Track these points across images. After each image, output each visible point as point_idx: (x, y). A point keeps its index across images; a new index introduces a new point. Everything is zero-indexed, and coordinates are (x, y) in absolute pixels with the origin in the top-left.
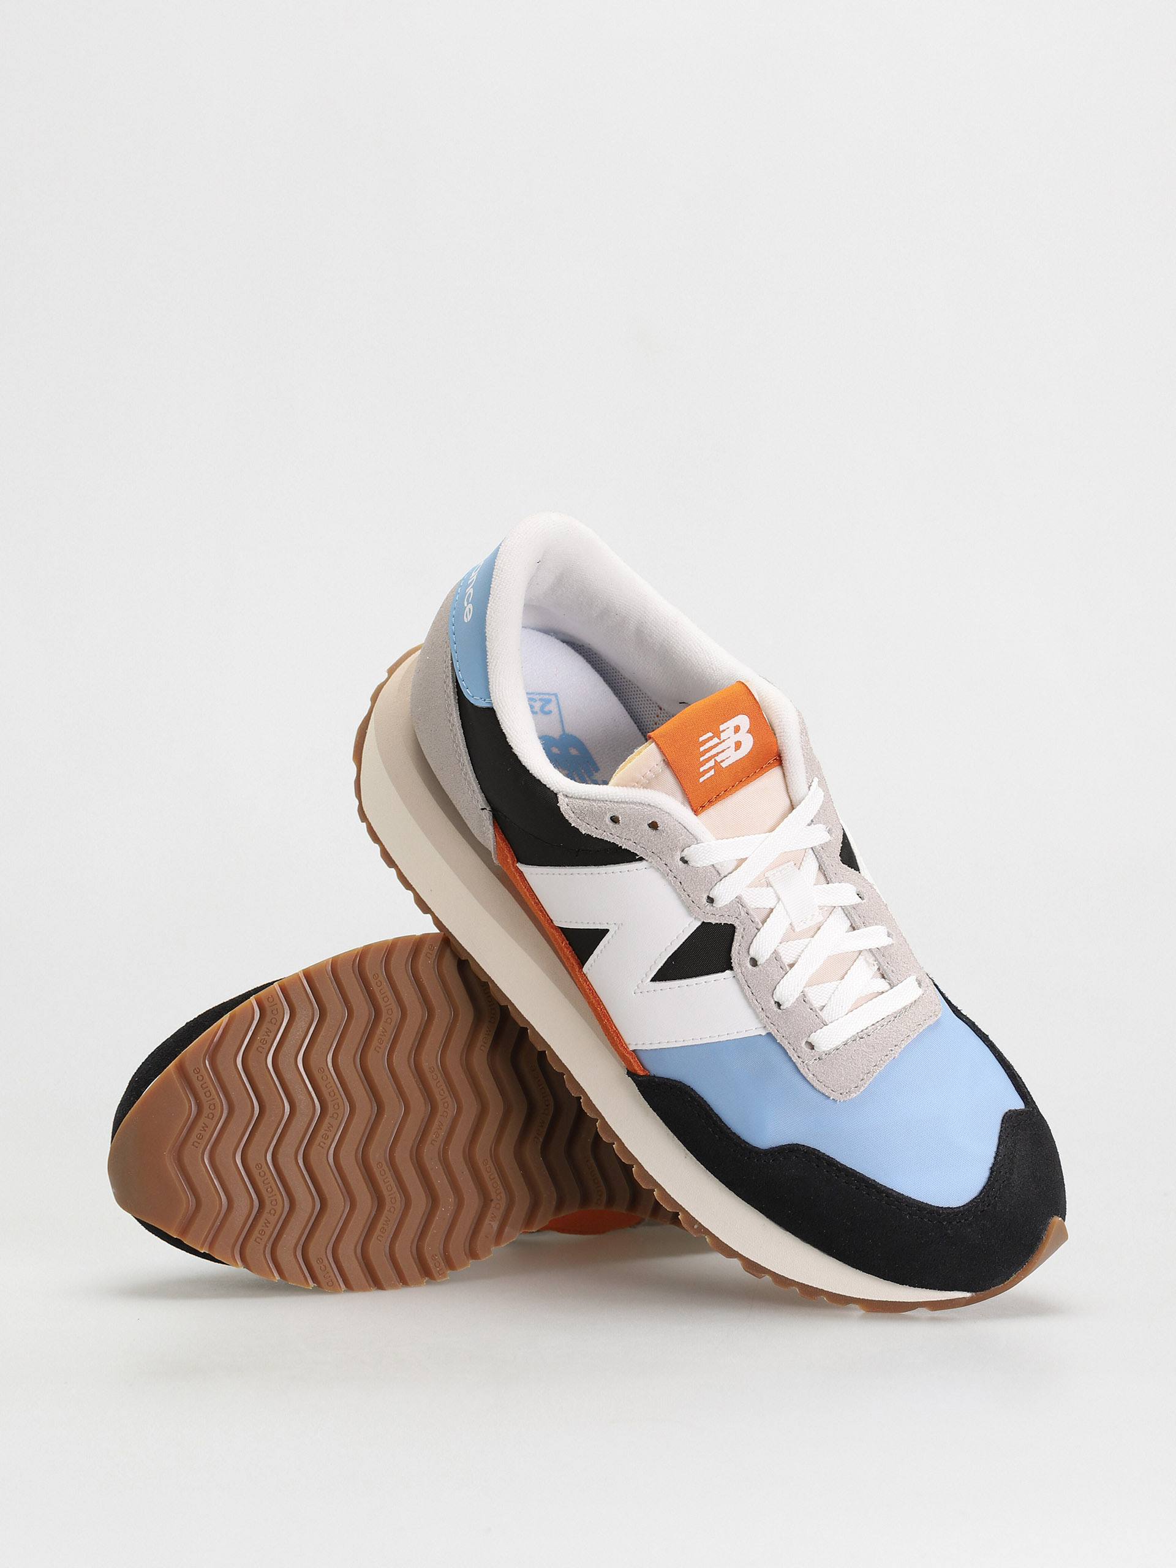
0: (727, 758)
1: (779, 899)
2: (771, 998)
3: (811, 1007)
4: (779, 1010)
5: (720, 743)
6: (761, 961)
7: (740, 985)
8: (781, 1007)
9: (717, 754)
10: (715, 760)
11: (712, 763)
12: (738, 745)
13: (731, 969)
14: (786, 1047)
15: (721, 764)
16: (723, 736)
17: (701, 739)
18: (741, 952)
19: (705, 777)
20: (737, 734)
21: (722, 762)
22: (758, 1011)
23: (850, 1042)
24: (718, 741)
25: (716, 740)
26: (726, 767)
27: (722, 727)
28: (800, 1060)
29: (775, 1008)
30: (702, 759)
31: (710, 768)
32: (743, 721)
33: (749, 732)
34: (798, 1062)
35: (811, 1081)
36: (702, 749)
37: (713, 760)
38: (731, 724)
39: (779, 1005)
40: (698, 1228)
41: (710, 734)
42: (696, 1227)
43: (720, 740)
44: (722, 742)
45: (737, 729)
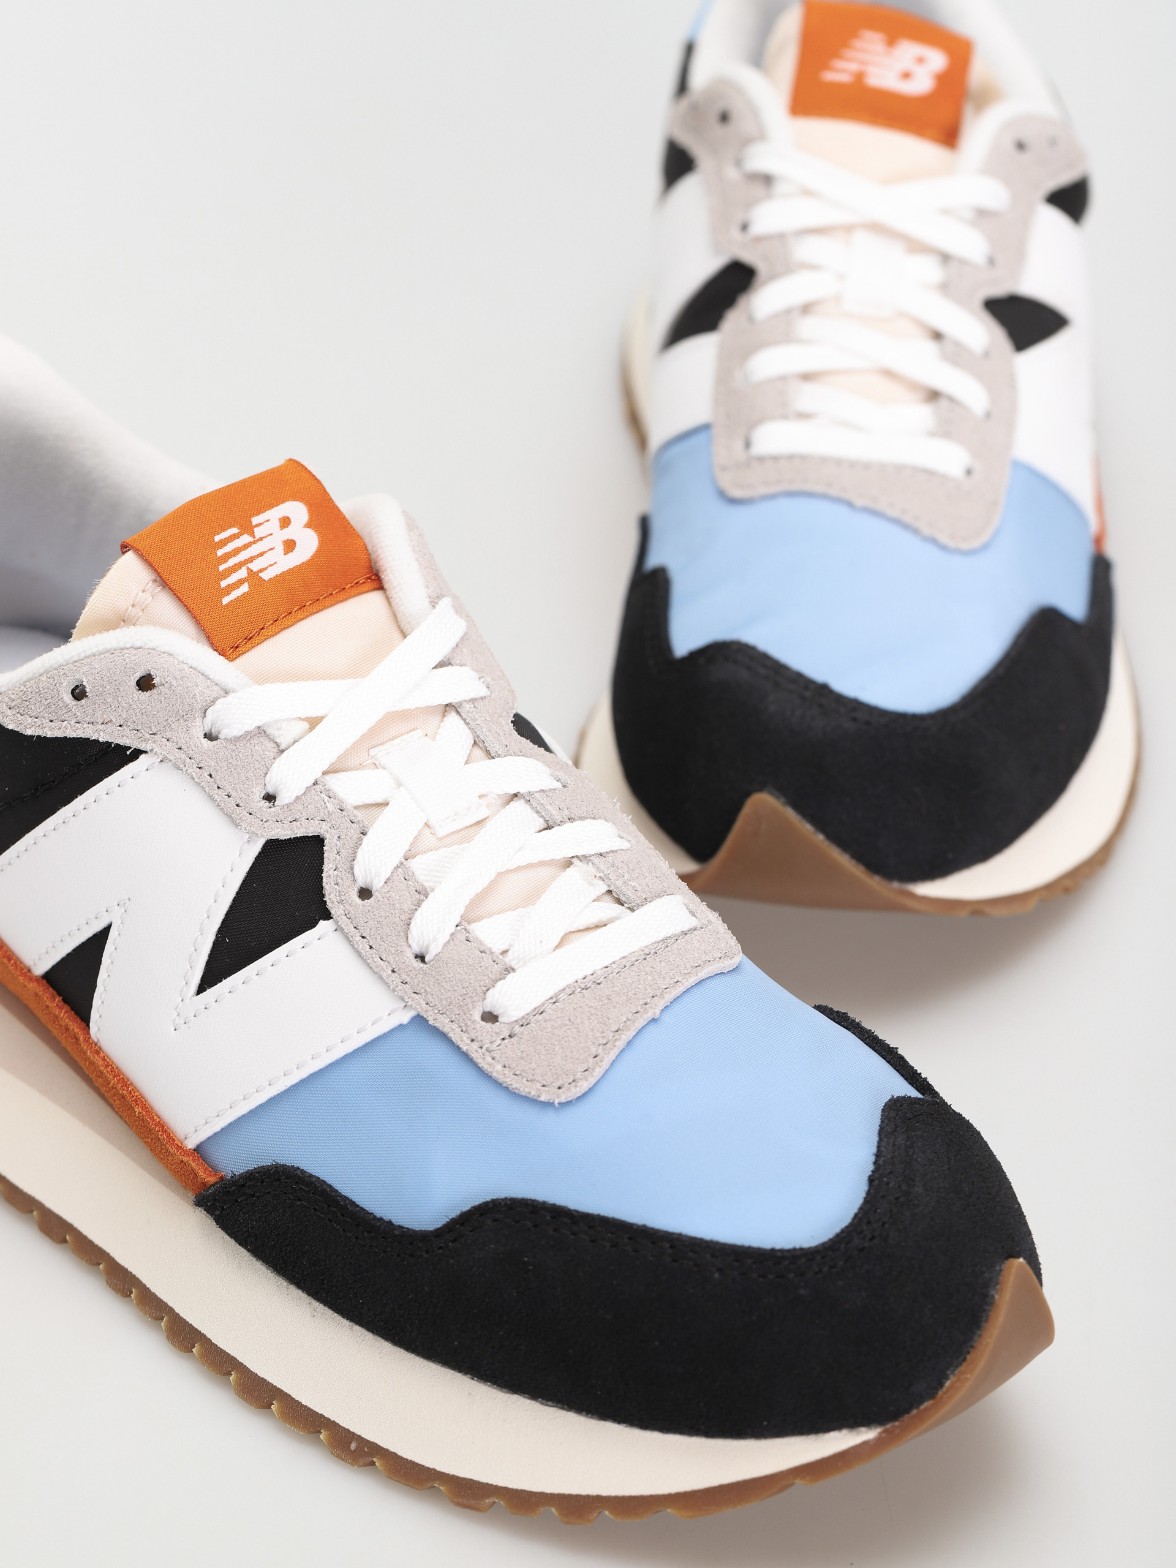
0: (271, 565)
1: (399, 785)
2: (405, 948)
3: (482, 948)
4: (425, 966)
5: (254, 542)
6: (377, 885)
7: (347, 938)
8: (427, 959)
9: (251, 559)
10: (248, 569)
11: (242, 573)
12: (290, 546)
13: (327, 916)
14: (445, 1030)
15: (260, 574)
16: (259, 532)
17: (217, 538)
18: (339, 881)
19: (235, 594)
20: (286, 530)
21: (262, 570)
22: (384, 975)
23: (563, 996)
24: (251, 539)
25: (246, 539)
26: (270, 579)
27: (255, 520)
28: (475, 1046)
29: (418, 964)
30: (222, 568)
31: (240, 582)
32: (298, 511)
33: (308, 525)
34: (472, 1049)
35: (501, 1078)
36: (220, 552)
37: (244, 569)
38: (275, 514)
39: (421, 958)
40: (357, 1448)
41: (234, 530)
42: (353, 1446)
43: (254, 538)
44: (258, 540)
45: (285, 522)
